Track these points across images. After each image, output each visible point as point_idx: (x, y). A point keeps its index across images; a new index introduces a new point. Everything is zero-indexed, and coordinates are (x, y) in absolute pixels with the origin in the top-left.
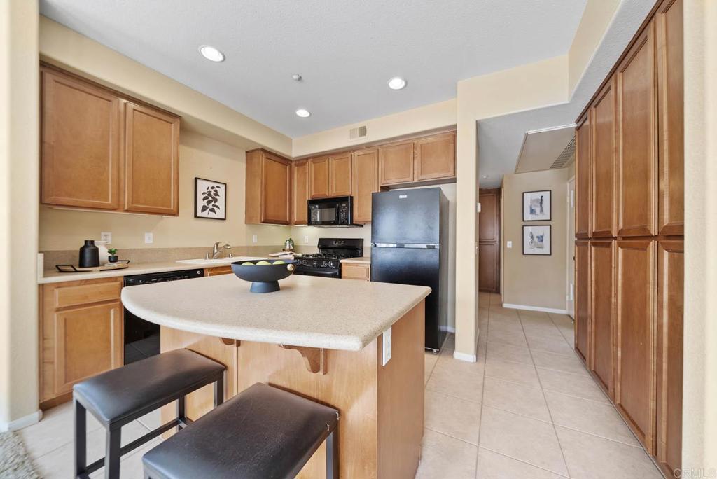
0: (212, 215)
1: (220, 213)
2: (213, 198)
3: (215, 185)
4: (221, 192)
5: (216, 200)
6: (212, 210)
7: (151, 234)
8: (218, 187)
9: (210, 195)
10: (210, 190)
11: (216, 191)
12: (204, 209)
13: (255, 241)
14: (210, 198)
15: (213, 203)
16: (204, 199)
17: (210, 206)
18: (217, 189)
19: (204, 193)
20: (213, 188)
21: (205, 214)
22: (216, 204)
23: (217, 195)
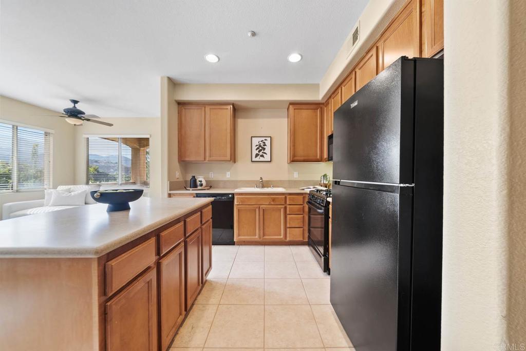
0: (262, 159)
1: (267, 158)
2: (263, 148)
3: (263, 139)
4: (268, 143)
5: (264, 149)
6: (262, 156)
7: (229, 173)
8: (266, 140)
9: (260, 146)
10: (260, 143)
11: (264, 143)
12: (257, 155)
13: (296, 176)
14: (260, 148)
15: (262, 151)
16: (256, 150)
17: (261, 153)
18: (265, 141)
19: (257, 145)
20: (262, 141)
21: (257, 159)
22: (264, 151)
23: (265, 145)
